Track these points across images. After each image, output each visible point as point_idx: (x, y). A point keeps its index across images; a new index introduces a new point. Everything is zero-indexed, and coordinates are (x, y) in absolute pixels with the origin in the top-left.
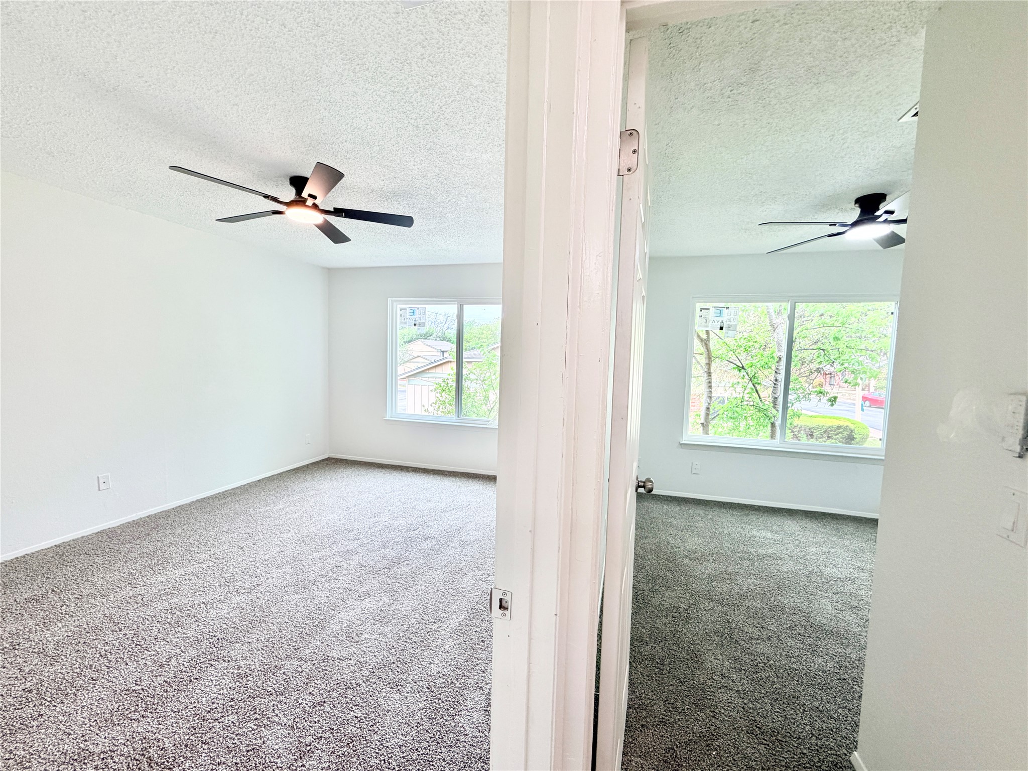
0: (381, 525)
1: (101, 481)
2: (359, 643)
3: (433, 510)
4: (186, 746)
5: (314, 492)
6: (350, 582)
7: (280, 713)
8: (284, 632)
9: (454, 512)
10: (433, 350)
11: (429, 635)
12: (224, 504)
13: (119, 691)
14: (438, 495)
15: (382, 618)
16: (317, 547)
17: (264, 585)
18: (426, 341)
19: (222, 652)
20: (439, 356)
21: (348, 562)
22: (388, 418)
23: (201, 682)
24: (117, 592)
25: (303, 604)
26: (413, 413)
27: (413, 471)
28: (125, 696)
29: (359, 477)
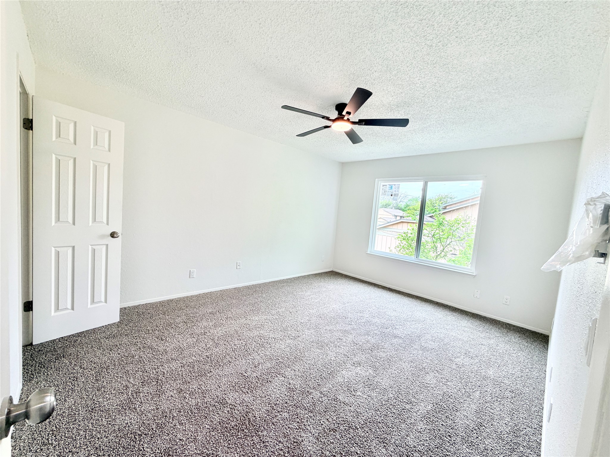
0: (365, 319)
1: (238, 265)
2: (356, 397)
3: (398, 318)
4: (265, 421)
5: (325, 289)
6: (348, 351)
7: (311, 424)
8: (312, 371)
9: (414, 323)
10: (390, 215)
11: (404, 412)
12: (283, 286)
13: (238, 373)
14: (401, 308)
15: (369, 384)
16: (328, 323)
17: (301, 337)
18: (386, 209)
19: (282, 370)
20: (393, 219)
21: (346, 338)
22: (368, 253)
23: (272, 384)
24: (240, 320)
25: (321, 357)
26: (385, 251)
27: (382, 288)
28: (241, 377)
29: (349, 286)
